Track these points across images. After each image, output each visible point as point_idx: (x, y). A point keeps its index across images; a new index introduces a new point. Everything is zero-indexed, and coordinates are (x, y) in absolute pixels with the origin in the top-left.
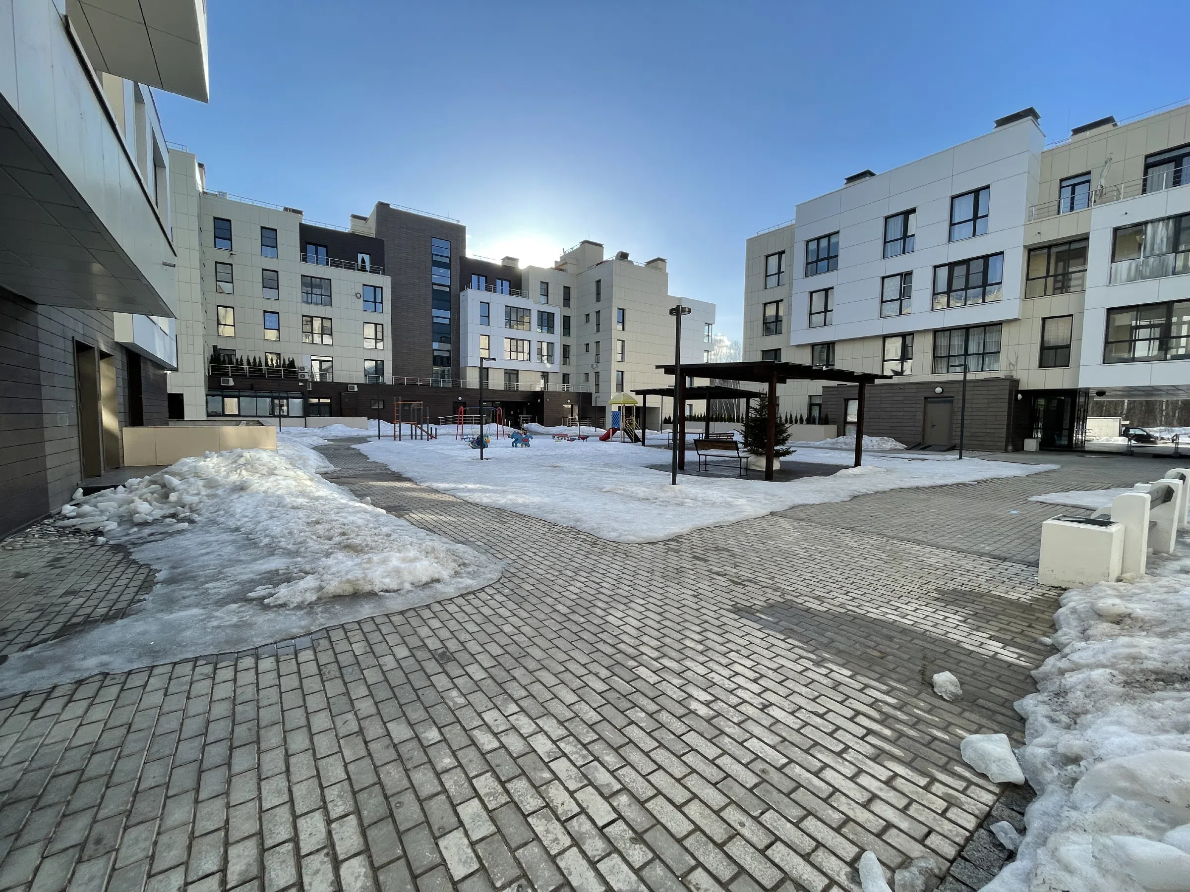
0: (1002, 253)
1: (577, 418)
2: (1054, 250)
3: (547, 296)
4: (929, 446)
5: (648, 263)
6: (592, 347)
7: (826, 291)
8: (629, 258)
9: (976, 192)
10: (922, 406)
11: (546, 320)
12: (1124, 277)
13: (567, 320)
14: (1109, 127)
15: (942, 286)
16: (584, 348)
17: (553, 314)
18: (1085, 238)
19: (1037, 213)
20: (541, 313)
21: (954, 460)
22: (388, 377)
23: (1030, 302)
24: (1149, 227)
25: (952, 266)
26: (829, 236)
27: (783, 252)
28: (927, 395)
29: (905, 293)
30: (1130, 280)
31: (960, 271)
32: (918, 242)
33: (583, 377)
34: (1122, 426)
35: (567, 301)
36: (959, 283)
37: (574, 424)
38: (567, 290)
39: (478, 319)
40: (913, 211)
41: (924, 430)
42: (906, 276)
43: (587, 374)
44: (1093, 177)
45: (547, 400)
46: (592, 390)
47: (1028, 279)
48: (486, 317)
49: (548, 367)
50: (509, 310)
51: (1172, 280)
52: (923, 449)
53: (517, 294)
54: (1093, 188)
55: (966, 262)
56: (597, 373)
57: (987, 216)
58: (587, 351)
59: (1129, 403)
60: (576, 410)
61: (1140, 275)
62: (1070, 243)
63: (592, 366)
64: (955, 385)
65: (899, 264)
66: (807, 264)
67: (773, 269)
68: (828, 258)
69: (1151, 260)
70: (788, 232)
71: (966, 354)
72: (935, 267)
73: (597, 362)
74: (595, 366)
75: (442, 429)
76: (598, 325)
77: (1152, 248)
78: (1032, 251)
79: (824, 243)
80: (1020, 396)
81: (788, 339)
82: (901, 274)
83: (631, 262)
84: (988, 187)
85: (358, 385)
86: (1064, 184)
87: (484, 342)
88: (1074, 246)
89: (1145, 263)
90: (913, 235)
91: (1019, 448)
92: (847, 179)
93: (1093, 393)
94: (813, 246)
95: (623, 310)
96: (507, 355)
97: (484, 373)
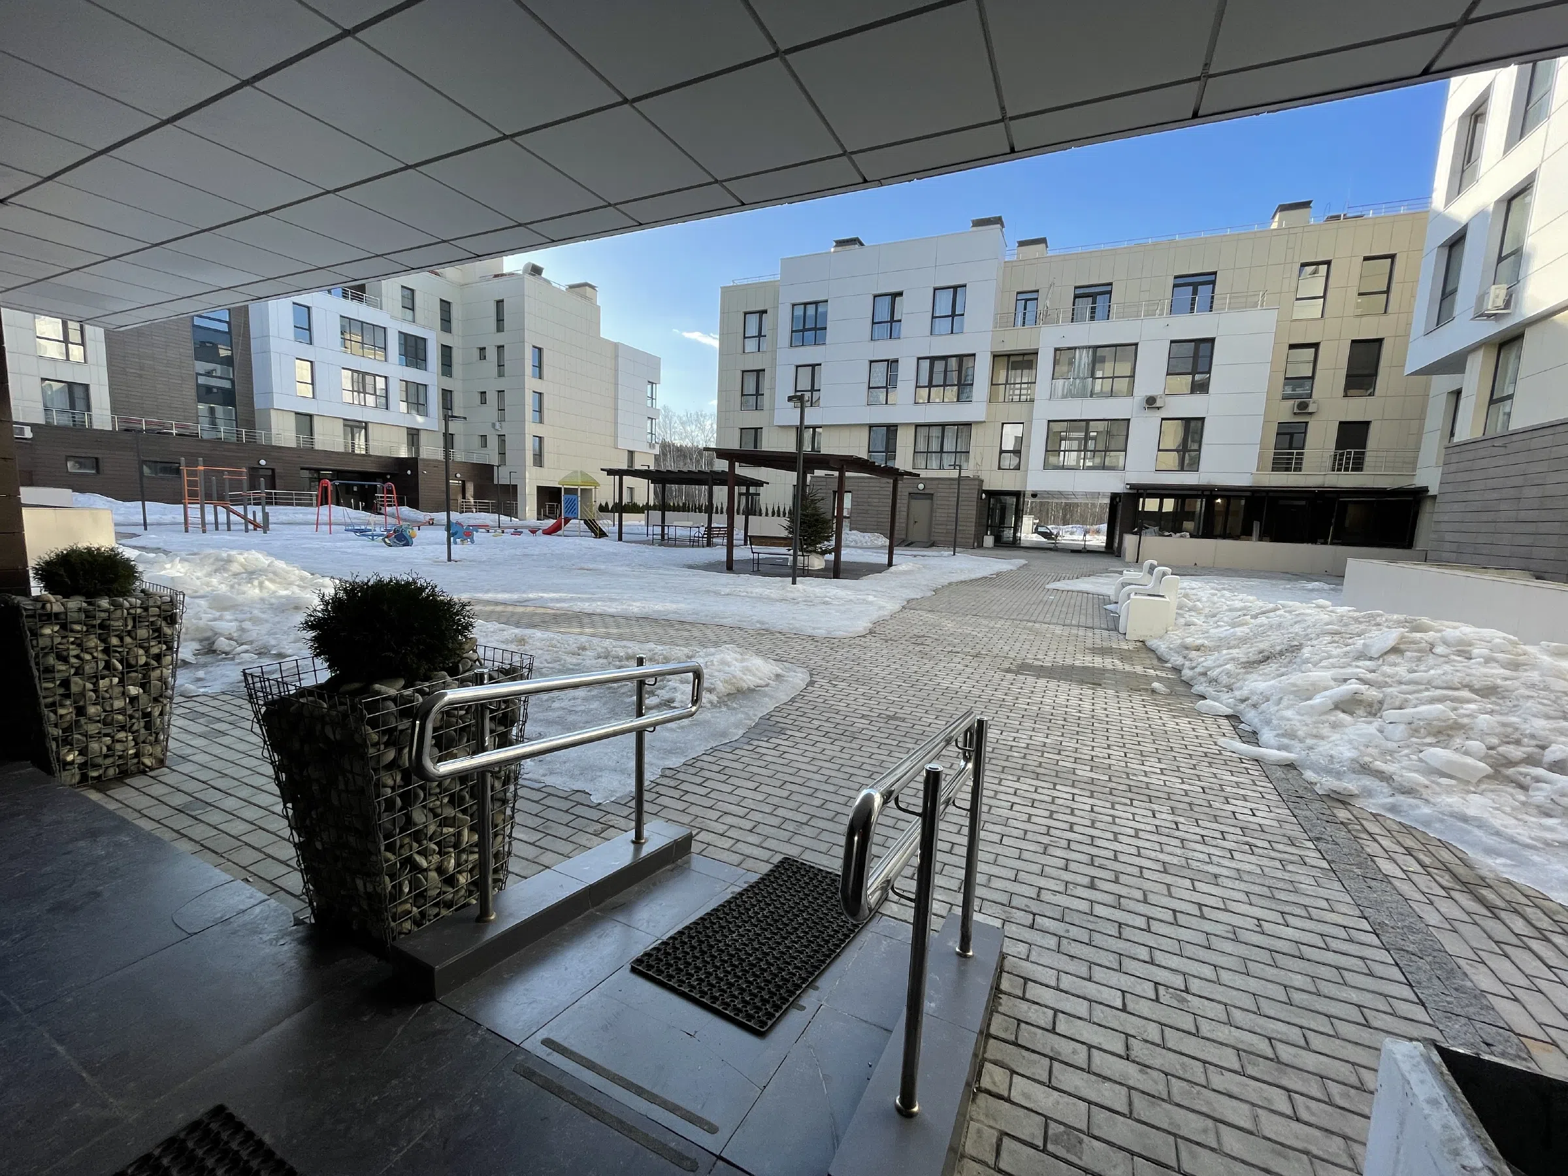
0: (974, 355)
1: (472, 500)
2: (1012, 359)
3: (413, 309)
4: (912, 543)
5: (571, 287)
6: (492, 397)
7: (813, 366)
8: (543, 275)
9: (955, 288)
10: (906, 502)
11: (413, 350)
12: (1060, 394)
13: (446, 351)
14: (1042, 246)
15: (924, 380)
16: (478, 397)
17: (425, 340)
18: (1035, 353)
19: (1002, 322)
20: (405, 338)
21: (948, 556)
22: (102, 416)
23: (993, 405)
24: (1077, 351)
25: (933, 359)
26: (816, 303)
27: (765, 312)
28: (911, 490)
29: (891, 383)
30: (1064, 397)
31: (939, 366)
32: (905, 328)
33: (477, 441)
34: (1034, 524)
35: (446, 323)
36: (938, 379)
37: (469, 510)
38: (445, 305)
39: (290, 332)
40: (900, 294)
41: (907, 524)
42: (892, 364)
43: (484, 437)
44: (1041, 296)
45: (423, 472)
46: (494, 460)
47: (992, 384)
48: (305, 329)
49: (419, 421)
50: (348, 325)
51: (1089, 402)
52: (908, 545)
53: (361, 300)
54: (1040, 307)
55: (945, 358)
56: (501, 437)
57: (963, 315)
58: (484, 401)
59: (1032, 503)
60: (470, 489)
61: (1069, 395)
62: (1024, 355)
63: (494, 425)
64: (935, 482)
65: (886, 349)
66: (792, 332)
67: (752, 330)
68: (815, 329)
69: (1078, 381)
70: (770, 288)
71: (942, 451)
72: (919, 359)
73: (502, 420)
74: (498, 425)
75: (277, 513)
76: (500, 365)
77: (1079, 372)
78: (996, 356)
79: (811, 310)
80: (984, 496)
81: (772, 416)
82: (888, 361)
83: (548, 282)
84: (965, 286)
85: (34, 427)
86: (1020, 297)
87: (303, 370)
88: (1026, 358)
89: (1074, 384)
90: (900, 321)
91: (980, 545)
92: (836, 242)
93: (1028, 494)
94: (799, 311)
95: (540, 349)
96: (347, 397)
97: (306, 421)
